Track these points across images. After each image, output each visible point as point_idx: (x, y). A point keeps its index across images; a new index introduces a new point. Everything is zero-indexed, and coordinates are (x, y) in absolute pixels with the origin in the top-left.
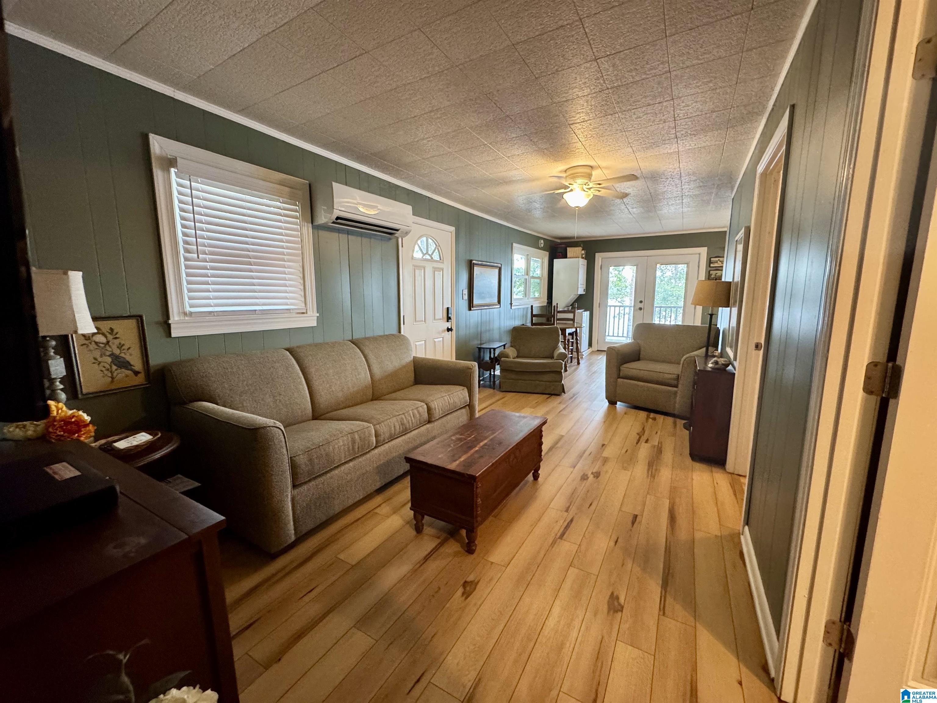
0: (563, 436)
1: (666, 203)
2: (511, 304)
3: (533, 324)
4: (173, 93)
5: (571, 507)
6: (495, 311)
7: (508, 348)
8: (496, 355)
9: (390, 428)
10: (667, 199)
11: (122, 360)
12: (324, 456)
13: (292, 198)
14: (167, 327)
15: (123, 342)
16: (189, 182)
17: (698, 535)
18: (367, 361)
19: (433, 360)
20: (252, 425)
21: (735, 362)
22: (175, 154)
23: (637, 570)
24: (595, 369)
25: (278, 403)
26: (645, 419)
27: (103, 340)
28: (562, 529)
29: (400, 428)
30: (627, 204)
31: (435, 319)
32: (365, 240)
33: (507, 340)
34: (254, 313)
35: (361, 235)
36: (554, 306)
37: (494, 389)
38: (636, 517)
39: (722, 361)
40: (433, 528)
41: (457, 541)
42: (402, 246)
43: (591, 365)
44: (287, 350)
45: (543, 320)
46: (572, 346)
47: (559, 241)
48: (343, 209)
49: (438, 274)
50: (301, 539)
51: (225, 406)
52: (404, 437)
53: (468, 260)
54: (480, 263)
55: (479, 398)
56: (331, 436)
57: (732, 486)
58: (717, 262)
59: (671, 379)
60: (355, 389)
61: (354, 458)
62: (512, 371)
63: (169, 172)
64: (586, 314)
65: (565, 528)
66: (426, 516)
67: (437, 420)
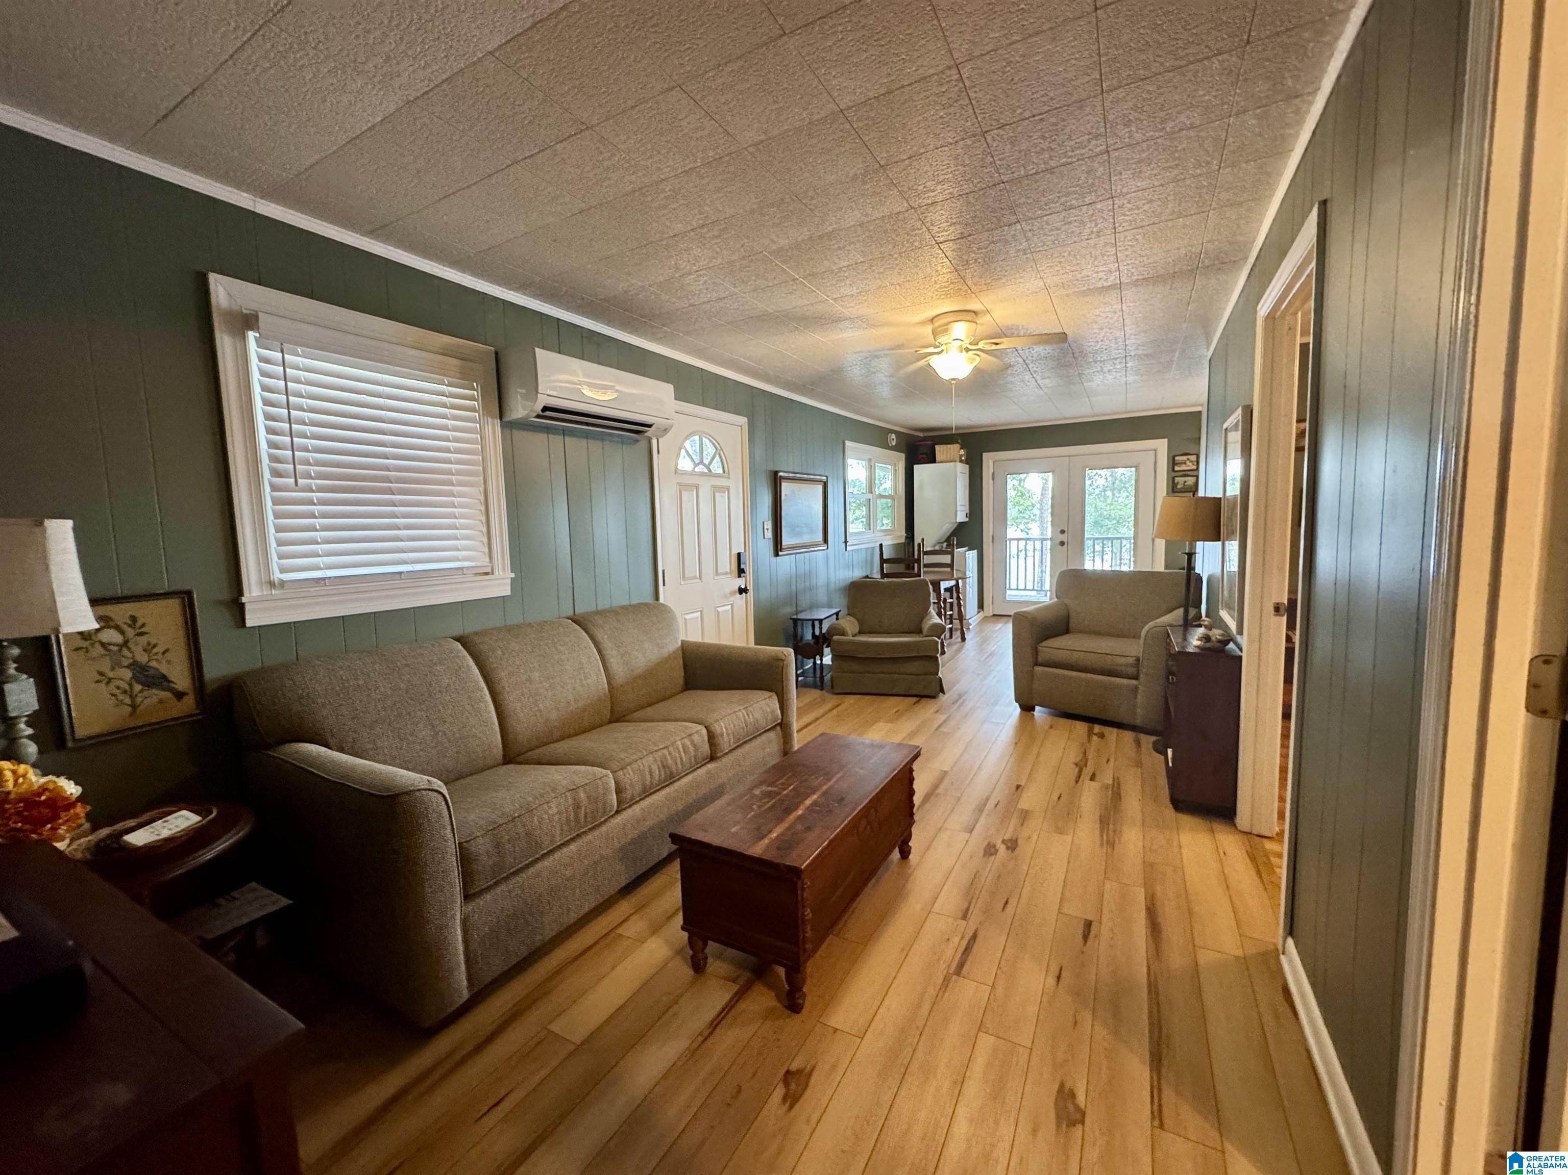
0: (946, 773)
1: (1099, 369)
2: (846, 542)
3: (883, 575)
4: (251, 203)
5: (971, 910)
6: (819, 555)
7: (843, 617)
8: (824, 631)
9: (643, 777)
10: (1101, 362)
11: (152, 672)
12: (523, 835)
13: (465, 377)
14: (237, 609)
15: (154, 641)
16: (280, 355)
17: (1205, 958)
18: (600, 651)
19: (715, 646)
20: (388, 789)
21: (1239, 638)
22: (254, 306)
23: (1101, 1032)
24: (991, 648)
25: (440, 739)
26: (1086, 736)
27: (118, 638)
28: (959, 955)
29: (660, 775)
30: (1035, 372)
31: (717, 573)
32: (595, 445)
33: (840, 603)
34: (398, 577)
35: (587, 436)
36: (919, 545)
37: (822, 689)
38: (1088, 924)
39: (1216, 634)
40: (724, 960)
41: (770, 987)
42: (658, 453)
43: (984, 641)
44: (458, 639)
45: (900, 568)
46: (951, 610)
47: (921, 434)
48: (554, 393)
49: (722, 499)
50: (479, 996)
51: (341, 750)
52: (667, 790)
53: (771, 471)
54: (791, 475)
55: (798, 708)
56: (535, 798)
57: (1253, 858)
58: (1185, 463)
59: (1127, 665)
60: (580, 704)
61: (578, 835)
62: (853, 658)
63: (244, 338)
64: (972, 555)
65: (964, 953)
66: (710, 942)
67: (726, 754)
